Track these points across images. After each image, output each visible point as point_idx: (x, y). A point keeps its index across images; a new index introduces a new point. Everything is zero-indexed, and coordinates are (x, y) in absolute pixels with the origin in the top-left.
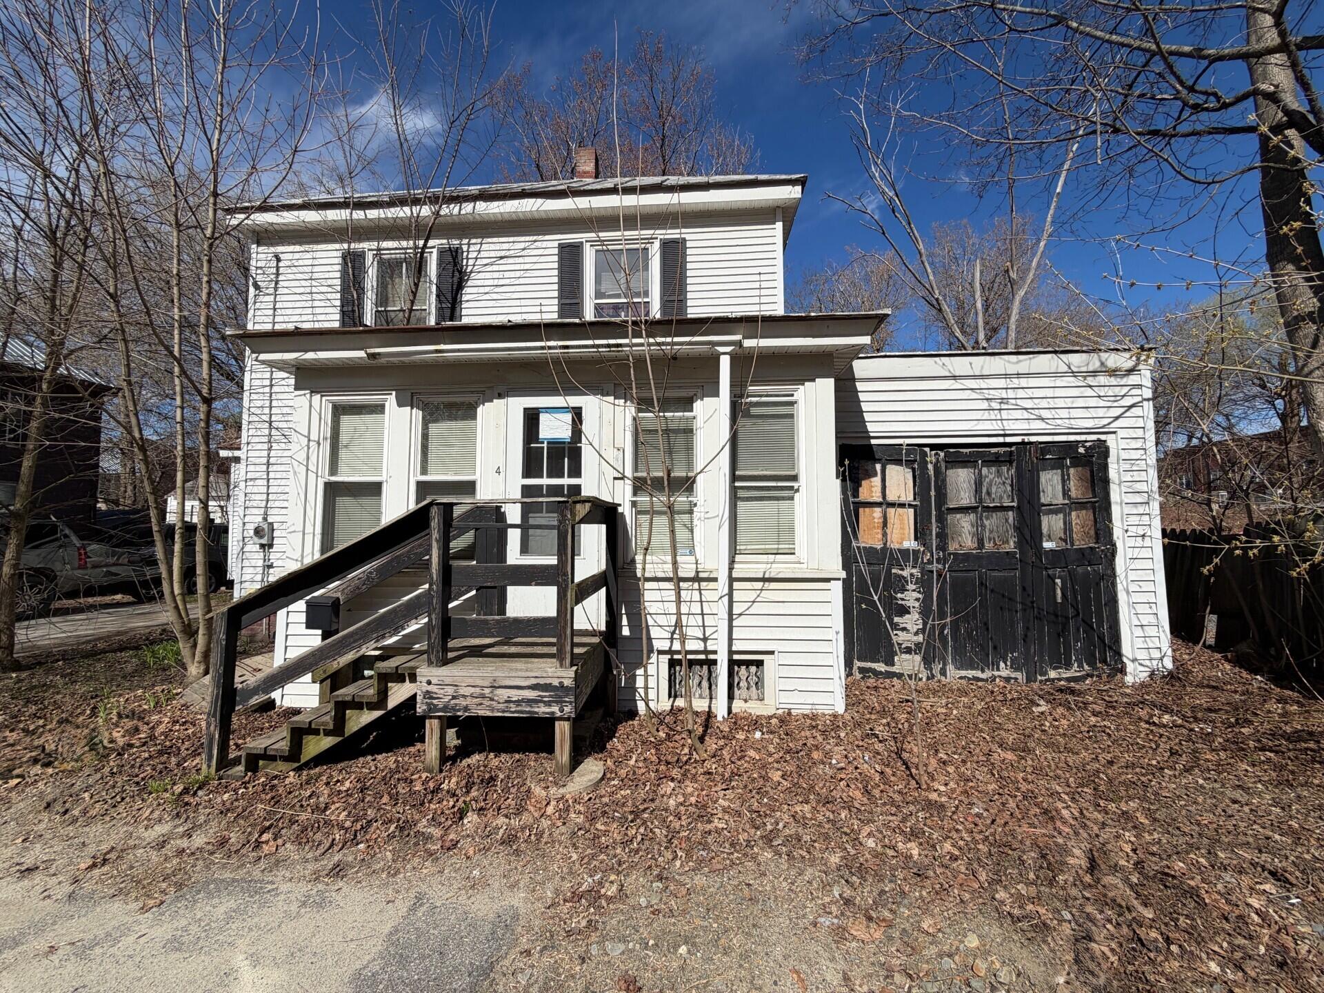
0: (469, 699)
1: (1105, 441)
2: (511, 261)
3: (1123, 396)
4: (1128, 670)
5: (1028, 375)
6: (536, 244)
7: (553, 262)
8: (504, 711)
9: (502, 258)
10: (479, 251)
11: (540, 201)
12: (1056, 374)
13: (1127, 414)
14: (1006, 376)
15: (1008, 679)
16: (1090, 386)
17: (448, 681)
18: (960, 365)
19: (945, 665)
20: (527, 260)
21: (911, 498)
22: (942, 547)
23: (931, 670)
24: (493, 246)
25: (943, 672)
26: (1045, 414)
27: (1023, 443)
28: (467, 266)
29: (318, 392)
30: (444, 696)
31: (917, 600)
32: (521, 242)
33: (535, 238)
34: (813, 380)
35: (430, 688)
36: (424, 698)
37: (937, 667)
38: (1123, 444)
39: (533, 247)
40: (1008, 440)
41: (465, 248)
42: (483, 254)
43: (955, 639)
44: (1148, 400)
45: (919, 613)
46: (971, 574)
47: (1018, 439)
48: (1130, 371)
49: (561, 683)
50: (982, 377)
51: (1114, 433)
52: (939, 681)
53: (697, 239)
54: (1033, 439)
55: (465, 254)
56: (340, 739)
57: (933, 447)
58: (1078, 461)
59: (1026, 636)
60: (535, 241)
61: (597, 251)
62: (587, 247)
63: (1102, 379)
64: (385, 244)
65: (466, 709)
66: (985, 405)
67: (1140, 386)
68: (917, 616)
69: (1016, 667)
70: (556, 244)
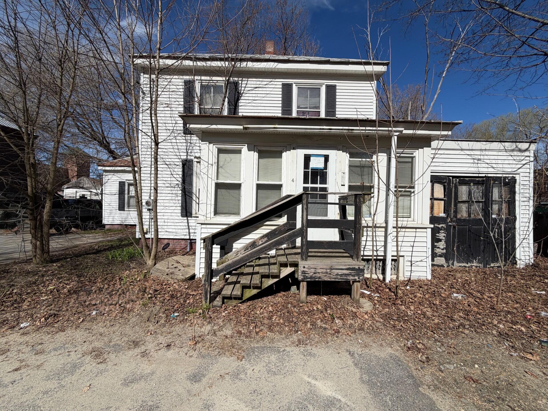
0: (321, 274)
1: (515, 177)
2: (260, 89)
3: (522, 160)
4: (518, 263)
5: (489, 150)
6: (272, 82)
7: (279, 91)
8: (335, 279)
9: (256, 88)
10: (246, 84)
11: (276, 64)
12: (500, 150)
13: (524, 167)
14: (481, 150)
15: (476, 267)
16: (511, 156)
17: (312, 266)
18: (465, 145)
19: (454, 261)
20: (268, 89)
21: (443, 197)
22: (455, 216)
23: (448, 263)
24: (252, 82)
25: (453, 264)
26: (494, 166)
27: (485, 177)
28: (241, 90)
29: (211, 143)
30: (310, 273)
31: (444, 236)
32: (265, 81)
33: (271, 80)
34: (423, 148)
35: (305, 269)
36: (302, 273)
37: (451, 262)
38: (522, 179)
39: (270, 84)
40: (480, 175)
41: (240, 82)
42: (248, 86)
43: (458, 251)
44: (532, 161)
45: (445, 242)
46: (465, 227)
47: (484, 175)
48: (526, 150)
49: (359, 268)
50: (472, 150)
51: (519, 174)
52: (452, 267)
53: (341, 86)
54: (489, 175)
55: (240, 85)
56: (260, 290)
57: (454, 177)
58: (506, 184)
59: (484, 250)
60: (271, 81)
61: (298, 88)
62: (294, 85)
63: (515, 153)
64: (203, 78)
65: (320, 278)
66: (472, 161)
67: (529, 156)
68: (444, 243)
69: (480, 262)
70: (281, 83)
